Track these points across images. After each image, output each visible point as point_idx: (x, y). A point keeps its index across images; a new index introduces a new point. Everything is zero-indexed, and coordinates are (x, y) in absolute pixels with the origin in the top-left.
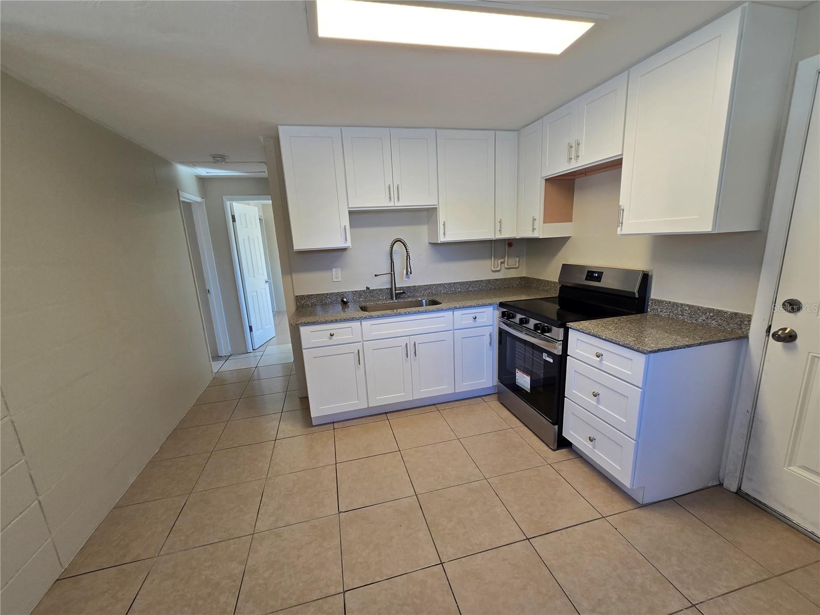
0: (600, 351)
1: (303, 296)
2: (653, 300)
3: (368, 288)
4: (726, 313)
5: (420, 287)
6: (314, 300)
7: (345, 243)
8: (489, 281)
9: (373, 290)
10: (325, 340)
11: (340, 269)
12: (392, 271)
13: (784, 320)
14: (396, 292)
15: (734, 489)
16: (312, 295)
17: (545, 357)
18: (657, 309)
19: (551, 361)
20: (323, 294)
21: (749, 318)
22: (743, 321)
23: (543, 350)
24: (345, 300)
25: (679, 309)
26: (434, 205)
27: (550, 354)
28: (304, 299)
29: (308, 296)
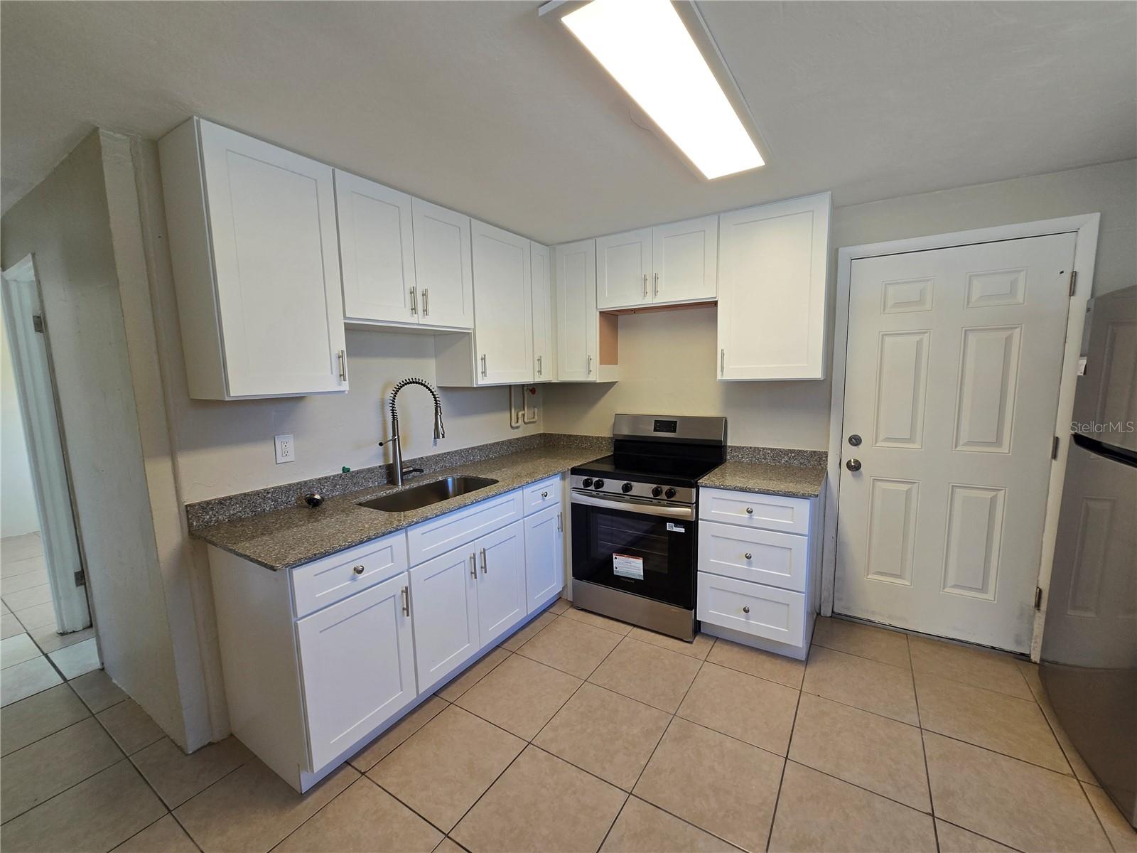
0: (750, 506)
1: (208, 503)
2: (730, 447)
3: (345, 470)
4: (806, 452)
5: (429, 458)
6: (236, 509)
7: (340, 385)
8: (510, 441)
9: (358, 472)
10: (345, 585)
11: (292, 435)
12: (394, 435)
13: (851, 453)
14: (404, 470)
15: (829, 614)
16: (230, 498)
17: (670, 527)
18: (738, 456)
19: (683, 530)
20: (257, 493)
21: (826, 453)
22: (821, 457)
23: (664, 520)
24: (317, 497)
25: (761, 453)
26: (469, 329)
27: (677, 521)
28: (212, 509)
29: (222, 502)
